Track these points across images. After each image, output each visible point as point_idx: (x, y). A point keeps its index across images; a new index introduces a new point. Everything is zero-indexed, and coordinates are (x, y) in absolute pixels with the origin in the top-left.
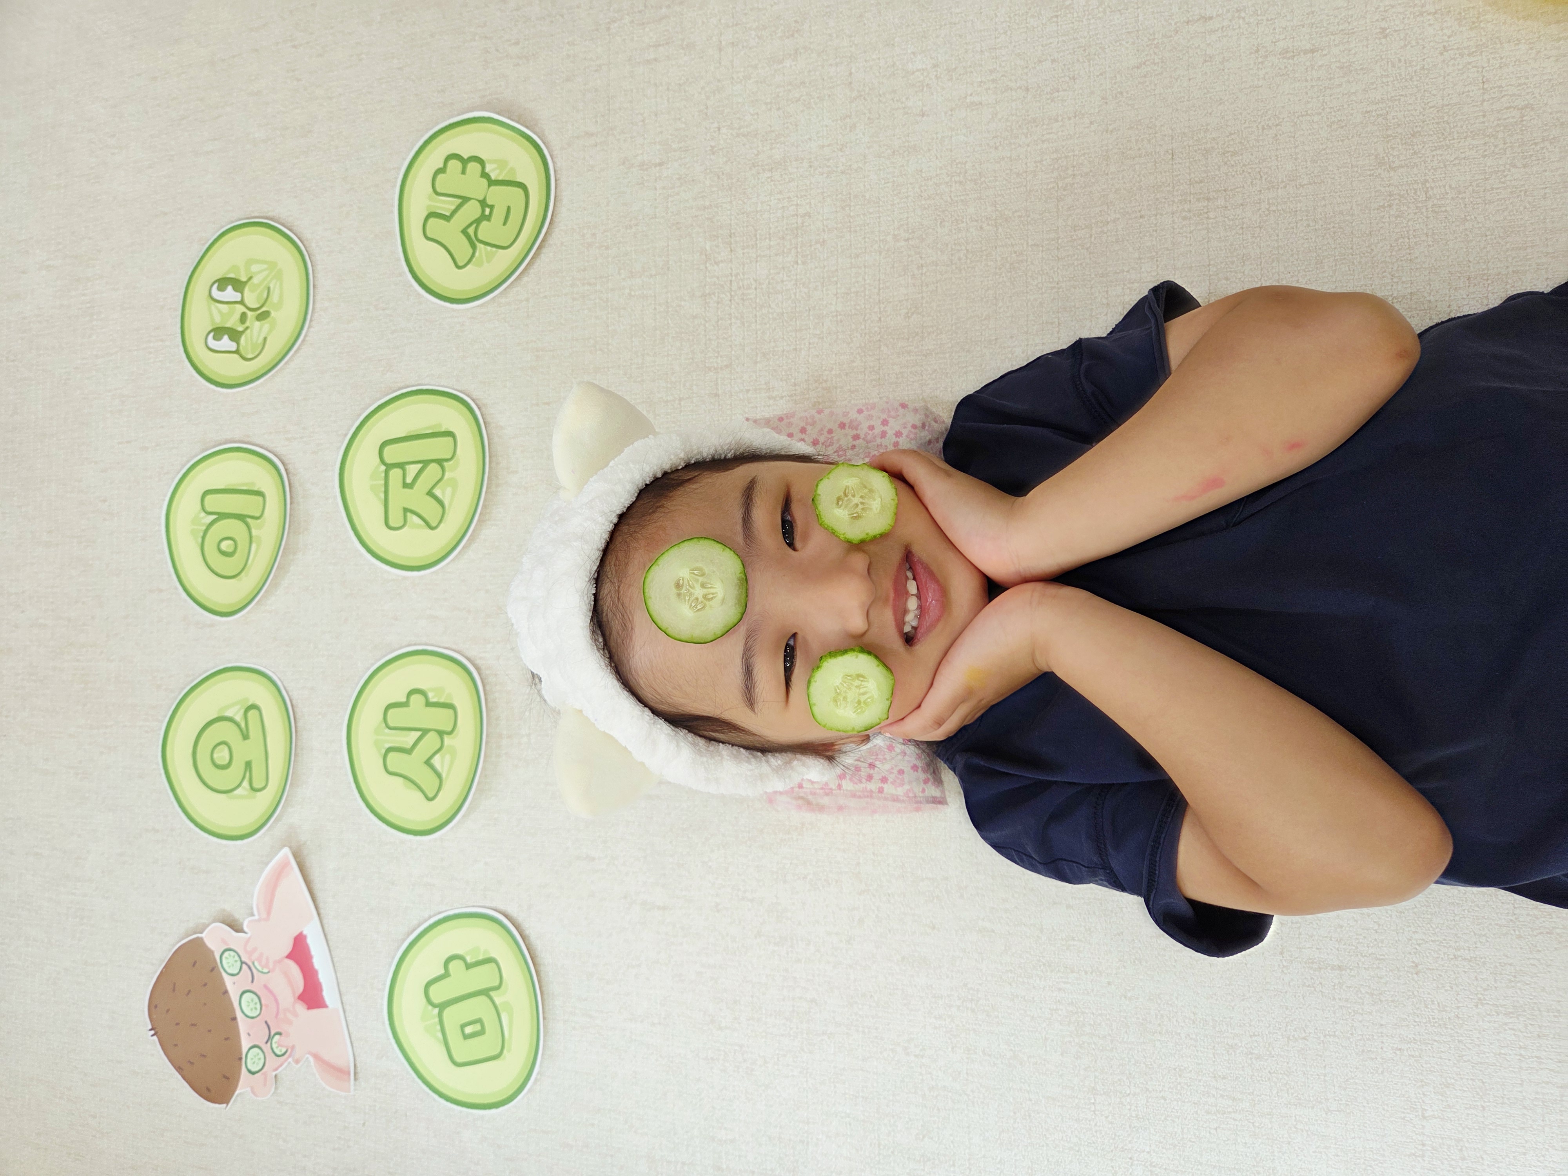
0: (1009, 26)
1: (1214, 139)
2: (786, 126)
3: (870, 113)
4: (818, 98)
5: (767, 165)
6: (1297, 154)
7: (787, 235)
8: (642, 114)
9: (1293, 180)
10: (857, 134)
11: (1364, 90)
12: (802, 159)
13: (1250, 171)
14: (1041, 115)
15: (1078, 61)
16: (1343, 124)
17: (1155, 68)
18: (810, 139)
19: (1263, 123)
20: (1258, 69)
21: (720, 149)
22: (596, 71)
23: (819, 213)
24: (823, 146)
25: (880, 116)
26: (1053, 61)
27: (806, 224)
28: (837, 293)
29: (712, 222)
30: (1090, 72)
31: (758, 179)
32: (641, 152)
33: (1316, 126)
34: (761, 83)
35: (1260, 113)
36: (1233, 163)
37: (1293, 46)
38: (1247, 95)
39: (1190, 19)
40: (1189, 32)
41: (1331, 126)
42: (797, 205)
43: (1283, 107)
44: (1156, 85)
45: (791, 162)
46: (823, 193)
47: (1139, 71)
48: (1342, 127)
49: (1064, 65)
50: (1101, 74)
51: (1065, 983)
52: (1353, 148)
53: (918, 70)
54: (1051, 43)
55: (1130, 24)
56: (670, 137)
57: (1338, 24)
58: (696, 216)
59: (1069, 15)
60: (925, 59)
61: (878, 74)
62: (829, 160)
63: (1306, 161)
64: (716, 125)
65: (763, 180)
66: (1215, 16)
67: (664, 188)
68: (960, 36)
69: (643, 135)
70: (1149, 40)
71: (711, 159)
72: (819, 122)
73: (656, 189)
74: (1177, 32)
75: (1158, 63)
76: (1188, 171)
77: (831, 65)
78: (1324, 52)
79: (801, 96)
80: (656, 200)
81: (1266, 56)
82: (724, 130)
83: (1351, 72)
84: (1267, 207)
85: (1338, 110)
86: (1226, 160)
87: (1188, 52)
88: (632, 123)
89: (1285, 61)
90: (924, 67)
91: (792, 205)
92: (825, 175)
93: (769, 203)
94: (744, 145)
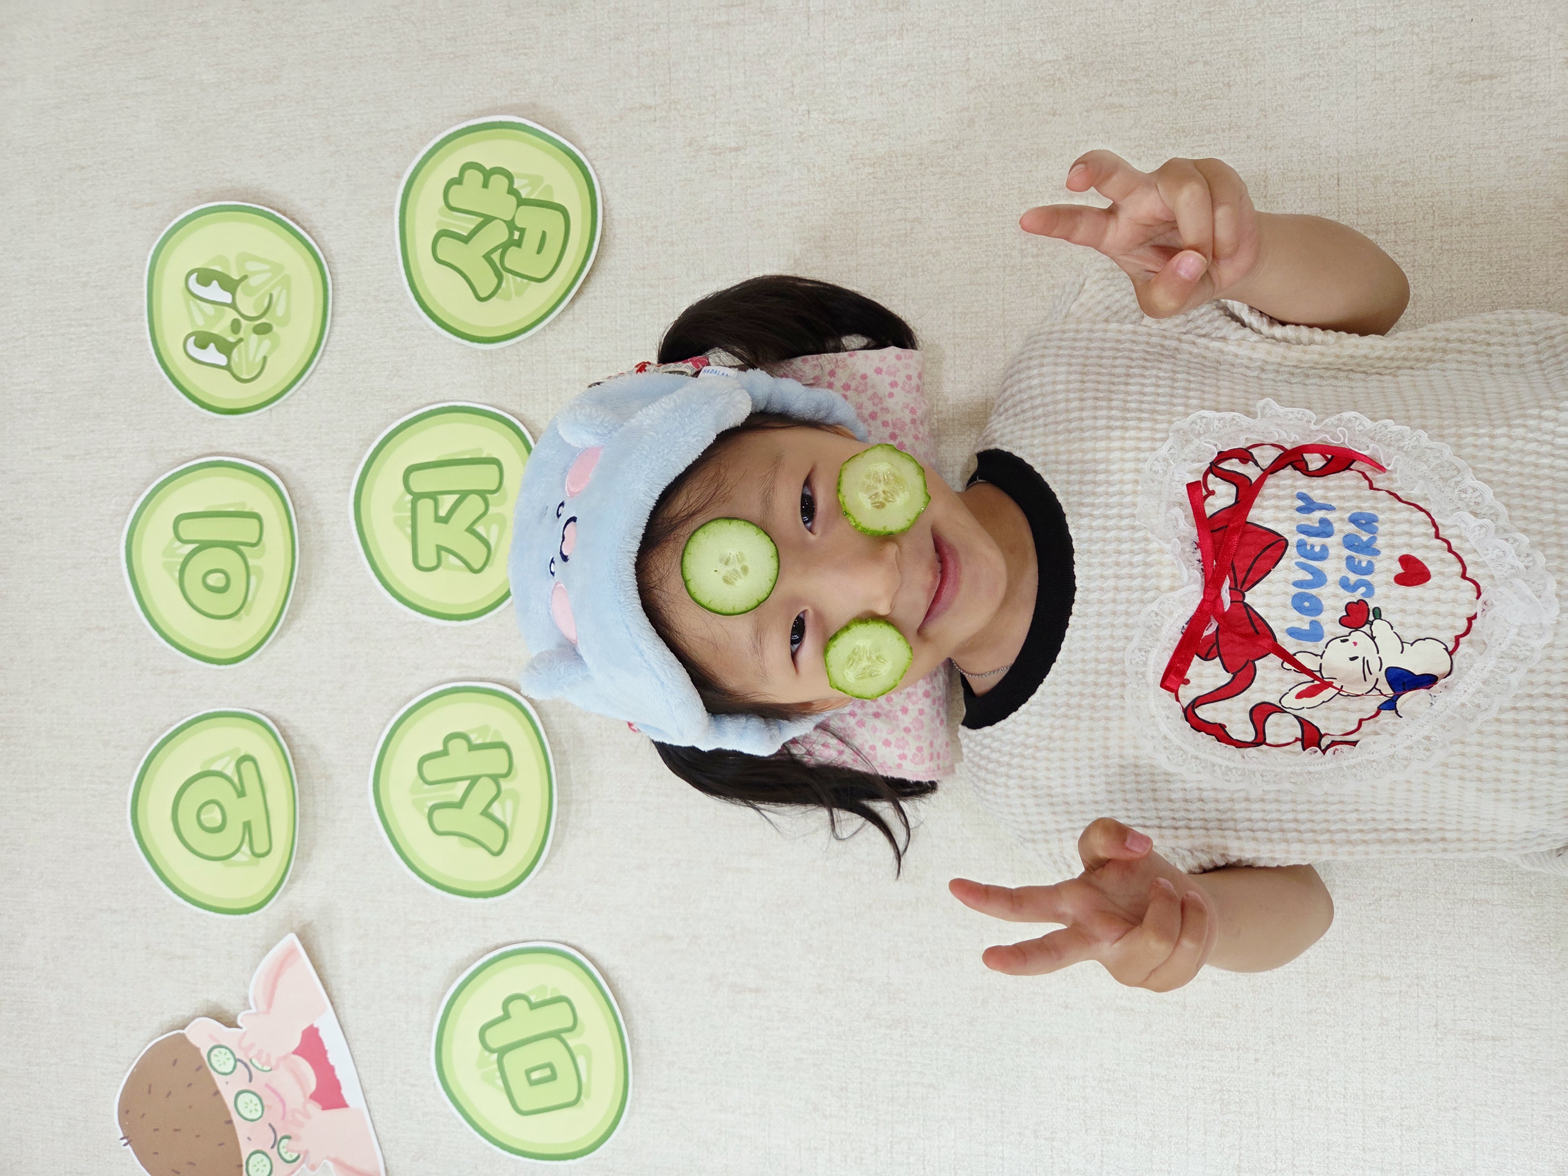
0: (1154, 19)
1: (1384, 166)
2: (890, 114)
3: (991, 107)
4: (929, 84)
5: (867, 159)
6: (1472, 190)
7: (892, 242)
8: (711, 87)
9: (1467, 218)
10: (976, 131)
11: (1545, 125)
12: (911, 155)
13: (1422, 204)
14: (1191, 124)
15: (1234, 65)
16: (1522, 161)
17: (1320, 81)
18: (920, 132)
19: (1436, 153)
20: (1432, 92)
21: (811, 136)
22: (653, 30)
23: (931, 219)
24: (936, 142)
25: (1003, 111)
26: (1206, 63)
27: (914, 231)
28: (954, 313)
29: (802, 221)
30: (1247, 79)
31: (858, 174)
32: (711, 132)
33: (1493, 161)
34: (860, 61)
35: (1433, 142)
36: (1404, 194)
37: (1471, 70)
38: (1419, 120)
39: (1359, 29)
40: (1357, 44)
41: (1509, 162)
42: (906, 208)
43: (1458, 137)
44: (1321, 100)
45: (897, 157)
46: (935, 196)
47: (1302, 83)
48: (1520, 164)
49: (1218, 69)
50: (1260, 83)
51: (1209, 1061)
52: (1532, 187)
53: (1047, 62)
54: (1202, 43)
55: (1293, 29)
56: (748, 118)
57: (1519, 49)
58: (781, 214)
59: (1224, 13)
60: (1056, 48)
61: (1001, 63)
62: (943, 158)
63: (1482, 199)
64: (804, 107)
65: (863, 177)
66: (1386, 28)
67: (741, 177)
68: (1098, 26)
69: (714, 112)
70: (1314, 49)
71: (799, 147)
72: (931, 113)
73: (731, 178)
74: (1344, 44)
75: (1323, 76)
76: (1355, 199)
77: (944, 47)
78: (1504, 80)
79: (909, 81)
80: (731, 191)
81: (1441, 79)
82: (814, 115)
83: (1531, 103)
84: (1440, 244)
85: (1517, 145)
86: (1396, 190)
87: (1356, 67)
88: (700, 97)
89: (1462, 85)
90: (1055, 58)
91: (898, 207)
92: (937, 176)
93: (871, 203)
94: (839, 133)
